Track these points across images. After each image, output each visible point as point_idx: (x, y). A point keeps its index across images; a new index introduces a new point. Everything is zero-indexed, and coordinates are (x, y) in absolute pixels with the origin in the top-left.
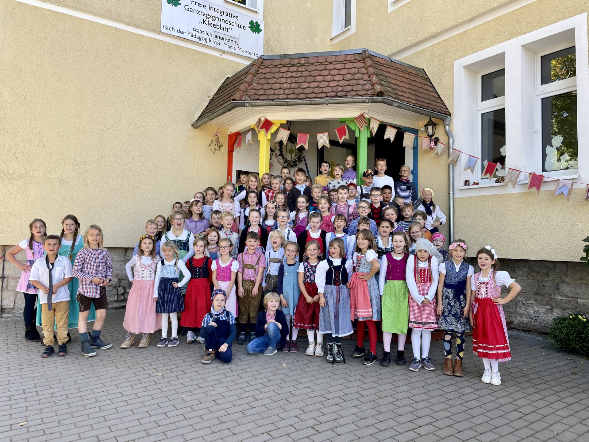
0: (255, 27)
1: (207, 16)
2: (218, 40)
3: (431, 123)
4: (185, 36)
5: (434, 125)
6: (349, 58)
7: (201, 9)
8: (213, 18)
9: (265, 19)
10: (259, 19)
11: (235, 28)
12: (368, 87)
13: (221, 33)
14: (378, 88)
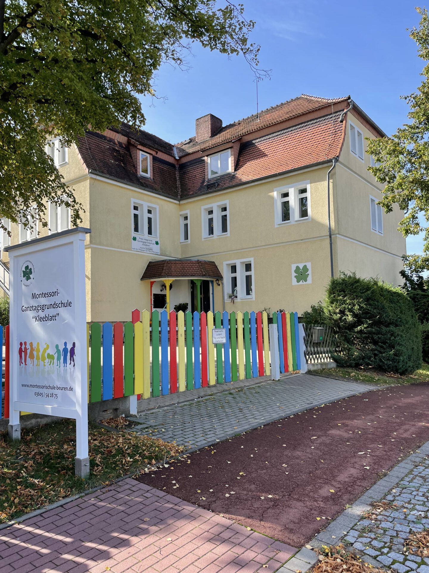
0: (157, 243)
1: (143, 242)
2: (147, 250)
3: (217, 280)
4: (138, 250)
5: (218, 280)
6: (194, 262)
7: (142, 240)
8: (145, 243)
9: (160, 240)
10: (158, 240)
11: (151, 245)
12: (201, 272)
13: (148, 247)
14: (204, 273)
